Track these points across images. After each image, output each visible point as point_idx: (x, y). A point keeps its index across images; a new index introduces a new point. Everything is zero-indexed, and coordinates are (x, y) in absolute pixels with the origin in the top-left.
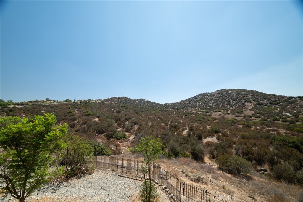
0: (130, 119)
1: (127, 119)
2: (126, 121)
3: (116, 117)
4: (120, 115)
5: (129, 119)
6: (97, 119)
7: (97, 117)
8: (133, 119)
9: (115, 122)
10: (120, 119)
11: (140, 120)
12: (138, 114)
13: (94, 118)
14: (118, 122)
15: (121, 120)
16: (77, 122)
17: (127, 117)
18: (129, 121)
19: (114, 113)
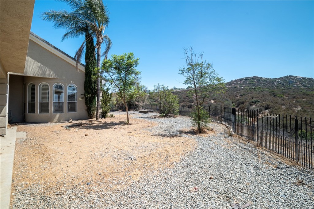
0: (259, 102)
1: (253, 102)
2: (251, 105)
3: (238, 100)
4: (244, 98)
5: (257, 103)
6: (213, 102)
7: (213, 100)
8: (263, 103)
9: (236, 106)
10: (243, 103)
11: (276, 103)
12: (275, 96)
13: (210, 100)
14: (240, 106)
15: (245, 103)
16: (194, 104)
17: (254, 100)
18: (257, 105)
19: (237, 97)
